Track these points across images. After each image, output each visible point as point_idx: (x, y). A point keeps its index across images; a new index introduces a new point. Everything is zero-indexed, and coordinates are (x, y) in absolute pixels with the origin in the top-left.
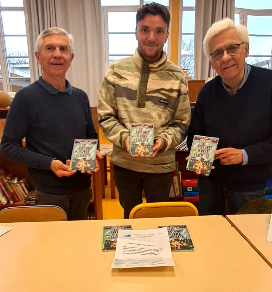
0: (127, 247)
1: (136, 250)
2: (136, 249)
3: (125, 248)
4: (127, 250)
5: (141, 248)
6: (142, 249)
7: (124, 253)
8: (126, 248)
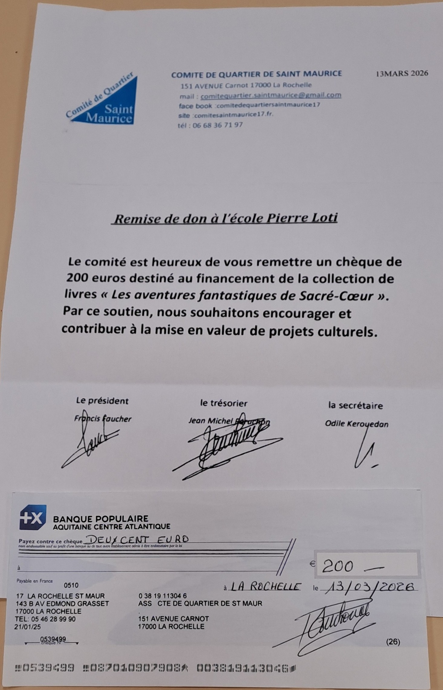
0: (95, 263)
1: (175, 287)
2: (170, 279)
3: (82, 277)
4: (99, 287)
5: (216, 263)
6: (221, 271)
7: (72, 329)
8: (92, 271)
